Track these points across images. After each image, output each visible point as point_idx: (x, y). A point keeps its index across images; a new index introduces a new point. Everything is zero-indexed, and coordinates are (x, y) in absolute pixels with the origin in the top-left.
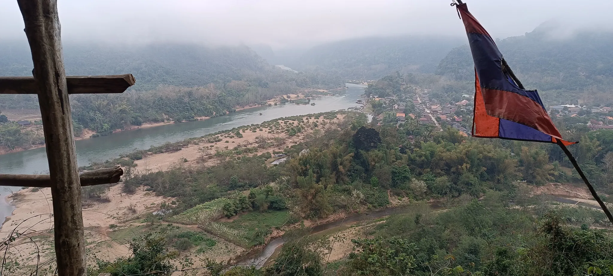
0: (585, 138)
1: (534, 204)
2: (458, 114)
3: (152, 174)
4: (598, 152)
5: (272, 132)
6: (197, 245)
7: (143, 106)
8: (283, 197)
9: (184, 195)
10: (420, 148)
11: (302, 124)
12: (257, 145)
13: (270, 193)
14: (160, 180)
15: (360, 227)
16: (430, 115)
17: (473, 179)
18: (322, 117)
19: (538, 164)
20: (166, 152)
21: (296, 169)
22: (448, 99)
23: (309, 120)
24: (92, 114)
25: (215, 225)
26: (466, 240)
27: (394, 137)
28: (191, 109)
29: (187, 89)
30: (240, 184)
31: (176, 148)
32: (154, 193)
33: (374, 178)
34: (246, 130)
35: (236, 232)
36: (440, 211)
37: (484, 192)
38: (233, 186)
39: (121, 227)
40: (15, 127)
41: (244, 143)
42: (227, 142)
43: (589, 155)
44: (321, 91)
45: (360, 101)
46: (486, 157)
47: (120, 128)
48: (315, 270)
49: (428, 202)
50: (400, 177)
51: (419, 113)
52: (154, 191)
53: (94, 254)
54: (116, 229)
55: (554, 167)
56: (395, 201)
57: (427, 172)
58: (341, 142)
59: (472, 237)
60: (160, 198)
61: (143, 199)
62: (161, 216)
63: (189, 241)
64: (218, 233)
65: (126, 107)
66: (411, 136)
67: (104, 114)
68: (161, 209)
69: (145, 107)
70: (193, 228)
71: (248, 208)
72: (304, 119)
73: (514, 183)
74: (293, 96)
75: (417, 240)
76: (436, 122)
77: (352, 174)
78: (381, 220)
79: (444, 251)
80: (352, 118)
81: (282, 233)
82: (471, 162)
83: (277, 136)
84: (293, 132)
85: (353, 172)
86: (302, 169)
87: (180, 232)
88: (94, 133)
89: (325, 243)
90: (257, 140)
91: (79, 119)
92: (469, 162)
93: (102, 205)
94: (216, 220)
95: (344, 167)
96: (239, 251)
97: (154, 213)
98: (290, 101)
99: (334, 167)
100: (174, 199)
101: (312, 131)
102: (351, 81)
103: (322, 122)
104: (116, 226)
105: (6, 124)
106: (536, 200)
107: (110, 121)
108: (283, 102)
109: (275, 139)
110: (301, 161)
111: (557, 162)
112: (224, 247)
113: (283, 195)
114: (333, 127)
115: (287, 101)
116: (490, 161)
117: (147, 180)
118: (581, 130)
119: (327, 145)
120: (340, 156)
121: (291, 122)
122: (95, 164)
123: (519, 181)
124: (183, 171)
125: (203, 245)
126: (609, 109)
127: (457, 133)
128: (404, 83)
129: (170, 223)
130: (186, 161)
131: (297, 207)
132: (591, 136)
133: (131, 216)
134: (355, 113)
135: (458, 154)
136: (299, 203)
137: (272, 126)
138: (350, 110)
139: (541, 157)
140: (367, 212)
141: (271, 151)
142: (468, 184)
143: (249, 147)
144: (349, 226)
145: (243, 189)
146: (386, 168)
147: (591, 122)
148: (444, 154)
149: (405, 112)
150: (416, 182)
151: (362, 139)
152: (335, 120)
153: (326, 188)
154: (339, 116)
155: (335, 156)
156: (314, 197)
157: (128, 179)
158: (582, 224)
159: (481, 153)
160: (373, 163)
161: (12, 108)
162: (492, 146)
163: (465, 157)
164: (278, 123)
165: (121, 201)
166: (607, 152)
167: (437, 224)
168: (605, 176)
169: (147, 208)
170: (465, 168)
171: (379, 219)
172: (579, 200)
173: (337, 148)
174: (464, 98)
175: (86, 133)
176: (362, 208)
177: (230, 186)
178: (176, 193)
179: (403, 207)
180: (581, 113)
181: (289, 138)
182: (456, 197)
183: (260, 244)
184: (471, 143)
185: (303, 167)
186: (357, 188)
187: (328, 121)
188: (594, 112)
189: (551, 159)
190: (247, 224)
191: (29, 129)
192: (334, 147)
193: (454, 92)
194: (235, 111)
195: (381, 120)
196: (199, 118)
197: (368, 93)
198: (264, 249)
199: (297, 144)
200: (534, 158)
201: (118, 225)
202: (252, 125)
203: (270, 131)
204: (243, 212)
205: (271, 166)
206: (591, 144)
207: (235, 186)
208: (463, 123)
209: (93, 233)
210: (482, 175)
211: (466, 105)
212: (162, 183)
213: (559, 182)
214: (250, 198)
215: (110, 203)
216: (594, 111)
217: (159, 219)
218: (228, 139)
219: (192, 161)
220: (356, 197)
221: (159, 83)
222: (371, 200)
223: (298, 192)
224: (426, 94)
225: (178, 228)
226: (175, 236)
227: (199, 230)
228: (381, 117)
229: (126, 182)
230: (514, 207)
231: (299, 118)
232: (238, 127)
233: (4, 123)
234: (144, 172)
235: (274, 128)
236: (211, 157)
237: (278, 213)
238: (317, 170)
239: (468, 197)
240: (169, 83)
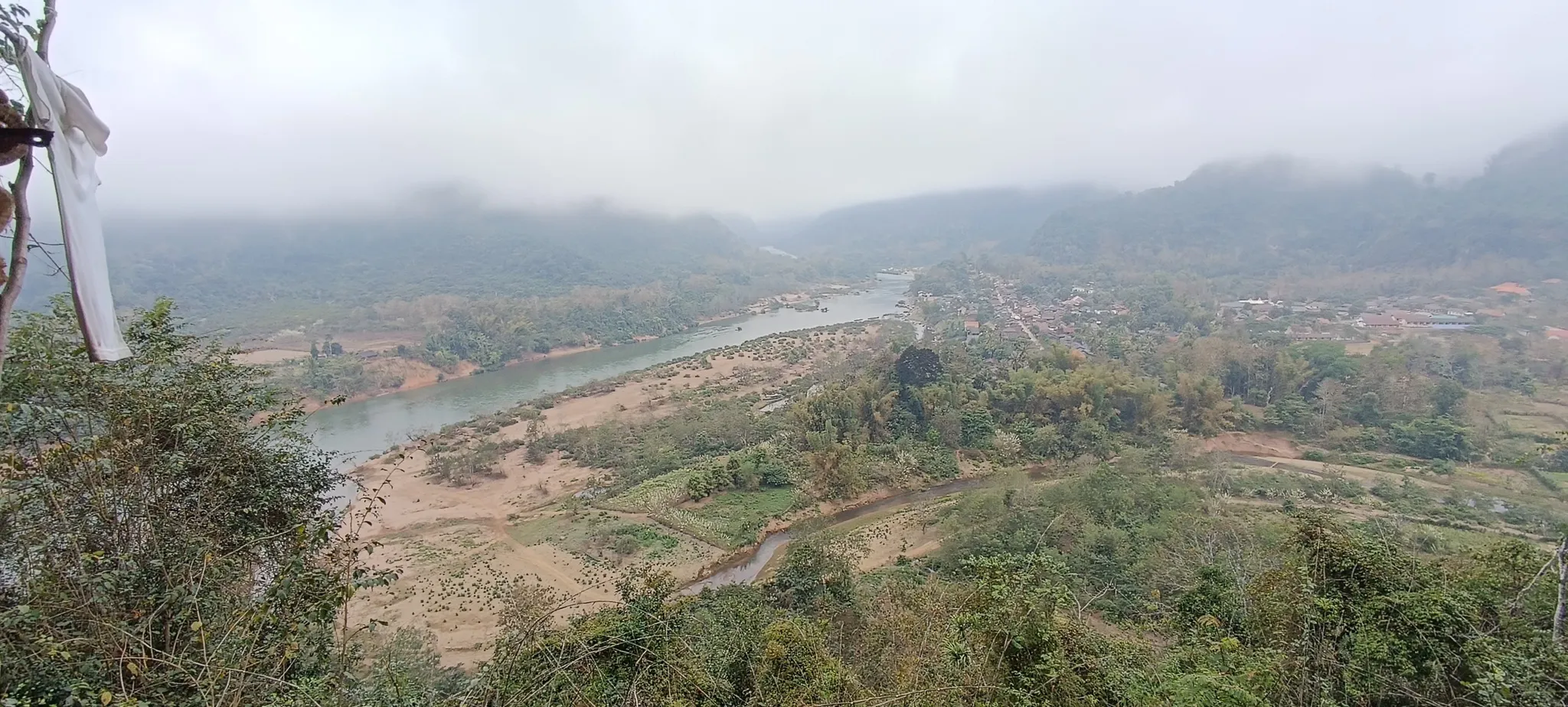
0: (1284, 356)
1: (1201, 468)
2: (1067, 320)
3: (570, 431)
4: (1306, 379)
5: (760, 359)
6: (648, 546)
7: (551, 321)
8: (784, 465)
9: (624, 465)
10: (1008, 379)
11: (807, 343)
12: (736, 380)
13: (762, 460)
14: (584, 442)
15: (913, 512)
16: (1021, 323)
17: (1097, 428)
18: (841, 330)
19: (1208, 402)
20: (591, 395)
21: (804, 419)
22: (1049, 294)
23: (820, 336)
24: (471, 337)
25: (676, 514)
26: (1092, 531)
27: (963, 361)
28: (628, 324)
29: (619, 292)
30: (712, 444)
31: (608, 389)
32: (577, 461)
33: (934, 432)
34: (717, 355)
35: (709, 523)
36: (1044, 483)
37: (1117, 450)
38: (701, 450)
39: (526, 518)
40: (354, 362)
41: (715, 378)
42: (687, 376)
43: (1292, 383)
44: (837, 287)
45: (901, 304)
46: (1118, 392)
47: (516, 357)
48: (843, 585)
49: (1023, 468)
50: (976, 428)
51: (1002, 321)
52: (575, 459)
53: (487, 563)
54: (518, 521)
55: (1233, 405)
56: (967, 468)
57: (1021, 419)
58: (875, 373)
59: (1102, 527)
60: (586, 469)
61: (558, 473)
62: (588, 499)
63: (636, 540)
64: (681, 525)
65: (524, 323)
66: (990, 360)
67: (491, 336)
68: (588, 488)
69: (554, 323)
70: (640, 520)
71: (727, 484)
72: (811, 335)
73: (1166, 434)
74: (789, 297)
75: (1009, 532)
76: (1030, 333)
77: (896, 427)
78: (947, 500)
79: (1055, 550)
80: (891, 330)
81: (786, 524)
82: (1094, 400)
83: (767, 364)
84: (793, 359)
85: (898, 422)
86: (813, 418)
87: (620, 525)
88: (478, 368)
89: (857, 540)
90: (736, 372)
91: (452, 346)
92: (1091, 401)
93: (495, 483)
94: (677, 505)
95: (883, 414)
96: (717, 554)
97: (578, 495)
98: (787, 305)
99: (867, 414)
100: (608, 472)
101: (825, 355)
102: (885, 270)
103: (842, 339)
104: (518, 517)
105: (340, 357)
106: (1205, 461)
107: (500, 348)
108: (775, 306)
109: (766, 370)
110: (811, 407)
111: (1238, 397)
112: (692, 549)
113: (783, 462)
114: (861, 348)
115: (782, 306)
116: (1125, 398)
117: (564, 442)
118: (1276, 342)
119: (853, 378)
120: (876, 396)
121: (789, 340)
122: (481, 417)
123: (1175, 430)
124: (620, 426)
125: (657, 546)
126: (1322, 305)
127: (1068, 352)
128: (974, 271)
129: (603, 511)
130: (623, 409)
131: (807, 482)
132: (1294, 353)
133: (541, 500)
134: (896, 323)
135: (1073, 389)
136: (811, 474)
137: (758, 347)
138: (886, 318)
139: (1210, 391)
140: (923, 487)
141: (759, 389)
142: (1088, 437)
143: (724, 383)
144: (895, 511)
145: (718, 454)
146: (952, 412)
147: (1293, 329)
148: (1046, 389)
149: (980, 319)
150: (1004, 435)
151: (911, 367)
152: (863, 336)
153: (854, 449)
154: (868, 328)
155: (867, 396)
156: (835, 465)
157: (534, 440)
158: (1284, 501)
159: (1111, 385)
160: (930, 407)
161: (349, 331)
162: (1128, 373)
163: (1083, 392)
164: (769, 342)
165: (524, 477)
166: (1322, 378)
167: (1041, 505)
168: (1319, 418)
169: (565, 486)
170: (1085, 411)
171: (943, 499)
172: (1277, 460)
173: (870, 382)
174: (1076, 293)
175: (463, 367)
176: (915, 481)
177: (695, 448)
178: (611, 461)
179: (984, 478)
180: (1274, 313)
181: (788, 368)
182: (1070, 459)
183: (750, 543)
184: (1093, 368)
185: (815, 416)
186: (903, 448)
187: (851, 337)
188: (1296, 312)
189: (1227, 393)
190: (728, 510)
191: (375, 363)
192: (865, 382)
193: (1058, 283)
194: (697, 325)
195: (939, 334)
196: (640, 339)
197: (915, 289)
198: (756, 551)
199: (801, 378)
200: (1199, 392)
201: (521, 515)
202: (727, 347)
203: (757, 356)
204: (719, 490)
205: (761, 414)
206: (1294, 365)
207: (705, 448)
208: (1077, 335)
209: (483, 528)
210: (1112, 421)
211: (1081, 305)
212: (588, 446)
213: (1242, 431)
214: (729, 468)
215: (507, 480)
216: (1295, 309)
217: (586, 505)
218: (689, 371)
219: (632, 409)
220: (904, 464)
221: (576, 283)
222: (928, 467)
223: (809, 457)
224: (1011, 288)
225: (616, 518)
226: (613, 531)
227: (651, 522)
228: (939, 328)
229: (531, 445)
230: (1169, 475)
231: (803, 334)
232: (704, 352)
233: (338, 355)
234: (558, 429)
235: (762, 351)
236: (662, 401)
237: (776, 491)
238: (838, 419)
239: (1091, 459)
240: (591, 283)
